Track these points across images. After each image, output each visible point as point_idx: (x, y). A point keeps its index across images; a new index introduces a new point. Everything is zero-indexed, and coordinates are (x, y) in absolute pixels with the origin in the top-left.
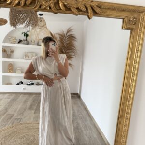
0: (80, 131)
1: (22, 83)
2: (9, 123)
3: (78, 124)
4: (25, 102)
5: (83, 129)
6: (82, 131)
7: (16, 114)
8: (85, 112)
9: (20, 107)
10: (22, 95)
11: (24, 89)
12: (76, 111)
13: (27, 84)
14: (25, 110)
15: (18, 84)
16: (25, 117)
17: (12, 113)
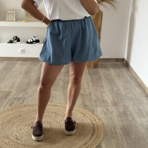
0: (130, 118)
1: (18, 40)
2: (5, 104)
3: (126, 108)
4: (27, 73)
5: (136, 116)
6: (133, 118)
7: (14, 92)
8: (138, 90)
9: (18, 80)
10: (19, 62)
11: (23, 51)
12: (122, 89)
13: (28, 43)
14: (29, 84)
15: (11, 42)
16: (30, 96)
17: (7, 90)
